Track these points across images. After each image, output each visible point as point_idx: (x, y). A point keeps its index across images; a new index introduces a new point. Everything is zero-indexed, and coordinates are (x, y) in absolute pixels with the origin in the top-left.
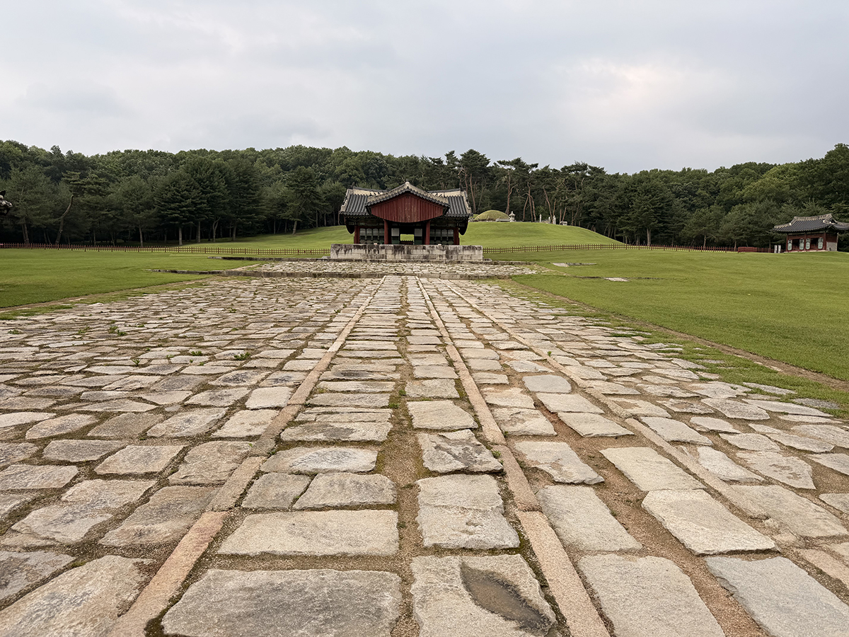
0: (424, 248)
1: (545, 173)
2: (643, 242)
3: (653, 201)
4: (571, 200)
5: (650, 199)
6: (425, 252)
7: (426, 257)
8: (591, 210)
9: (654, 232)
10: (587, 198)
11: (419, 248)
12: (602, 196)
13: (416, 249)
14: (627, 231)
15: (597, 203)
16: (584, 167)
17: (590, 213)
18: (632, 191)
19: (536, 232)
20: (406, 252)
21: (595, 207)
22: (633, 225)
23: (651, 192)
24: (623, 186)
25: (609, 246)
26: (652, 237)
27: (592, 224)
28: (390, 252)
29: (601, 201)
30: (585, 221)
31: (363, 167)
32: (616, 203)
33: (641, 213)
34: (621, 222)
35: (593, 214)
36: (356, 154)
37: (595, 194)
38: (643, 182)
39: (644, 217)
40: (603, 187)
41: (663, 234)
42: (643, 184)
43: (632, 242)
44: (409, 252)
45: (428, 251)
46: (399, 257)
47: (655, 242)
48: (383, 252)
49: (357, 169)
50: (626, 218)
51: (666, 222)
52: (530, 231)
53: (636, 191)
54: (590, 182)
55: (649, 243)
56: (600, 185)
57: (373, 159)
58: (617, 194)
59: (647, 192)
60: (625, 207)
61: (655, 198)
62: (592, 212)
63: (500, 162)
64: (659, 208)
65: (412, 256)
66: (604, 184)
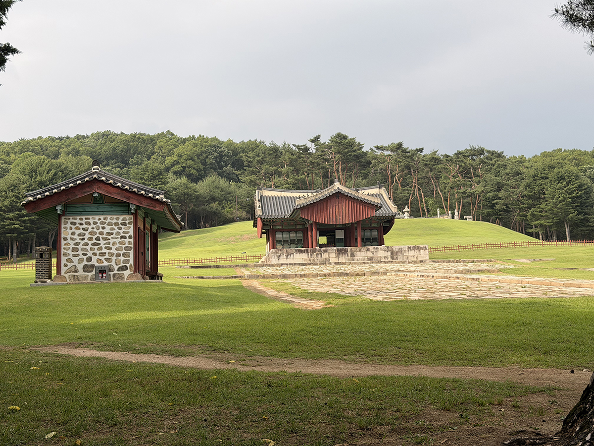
0: (368, 250)
1: (434, 160)
2: (561, 238)
3: (569, 189)
4: (469, 191)
5: (565, 187)
6: (369, 254)
7: (370, 259)
8: (495, 201)
9: (574, 226)
10: (489, 188)
11: (362, 250)
12: (508, 185)
13: (360, 251)
14: (541, 225)
15: (501, 194)
16: (481, 152)
17: (494, 205)
18: (542, 178)
19: (442, 229)
20: (349, 255)
21: (500, 198)
22: (547, 217)
23: (564, 179)
24: (532, 172)
25: (522, 244)
26: (571, 232)
27: (497, 218)
28: (333, 255)
29: (507, 190)
30: (489, 215)
31: (198, 156)
32: (525, 193)
33: (556, 205)
34: (533, 215)
35: (498, 207)
36: (184, 141)
37: (498, 183)
38: (554, 168)
39: (559, 209)
40: (507, 174)
41: (584, 228)
42: (556, 170)
43: (547, 238)
44: (353, 255)
45: (373, 253)
46: (342, 259)
47: (575, 238)
48: (325, 255)
49: (192, 159)
50: (538, 210)
51: (586, 214)
52: (436, 229)
53: (547, 178)
54: (491, 168)
55: (568, 239)
56: (503, 172)
57: (210, 146)
58: (524, 183)
59: (561, 179)
60: (537, 197)
61: (570, 186)
62: (497, 204)
63: (378, 148)
64: (578, 197)
65: (356, 258)
66: (508, 171)
